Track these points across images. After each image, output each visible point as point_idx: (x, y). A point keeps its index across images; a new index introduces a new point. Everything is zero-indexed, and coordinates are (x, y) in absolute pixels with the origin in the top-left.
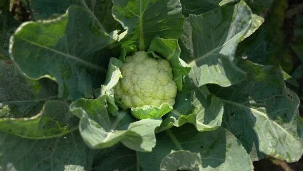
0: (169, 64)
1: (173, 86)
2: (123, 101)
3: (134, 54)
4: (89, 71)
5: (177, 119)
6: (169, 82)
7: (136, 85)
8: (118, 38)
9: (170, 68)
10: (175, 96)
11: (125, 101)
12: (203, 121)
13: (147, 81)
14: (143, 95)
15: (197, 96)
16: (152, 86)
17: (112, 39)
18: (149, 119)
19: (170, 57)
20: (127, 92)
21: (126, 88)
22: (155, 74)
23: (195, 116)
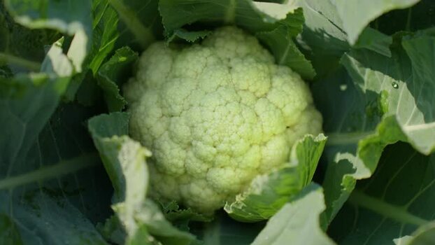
0: (240, 31)
1: (288, 78)
2: (190, 203)
3: (138, 69)
4: (55, 191)
5: (354, 154)
6: (271, 76)
7: (194, 143)
8: (71, 61)
9: (251, 38)
10: (311, 100)
11: (196, 199)
12: (421, 116)
13: (217, 115)
14: (232, 155)
15: (364, 64)
16: (237, 119)
17: (58, 79)
18: (287, 206)
19: (230, 15)
20: (186, 172)
21: (176, 166)
22: (224, 83)
23: (393, 123)
